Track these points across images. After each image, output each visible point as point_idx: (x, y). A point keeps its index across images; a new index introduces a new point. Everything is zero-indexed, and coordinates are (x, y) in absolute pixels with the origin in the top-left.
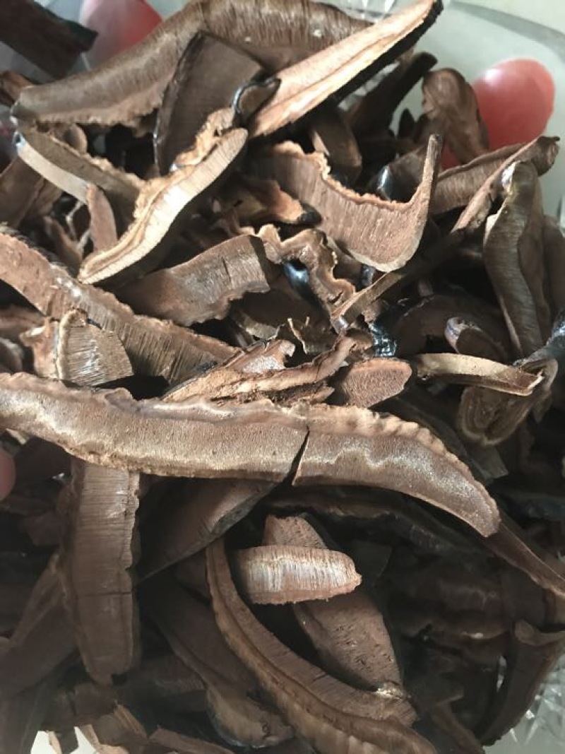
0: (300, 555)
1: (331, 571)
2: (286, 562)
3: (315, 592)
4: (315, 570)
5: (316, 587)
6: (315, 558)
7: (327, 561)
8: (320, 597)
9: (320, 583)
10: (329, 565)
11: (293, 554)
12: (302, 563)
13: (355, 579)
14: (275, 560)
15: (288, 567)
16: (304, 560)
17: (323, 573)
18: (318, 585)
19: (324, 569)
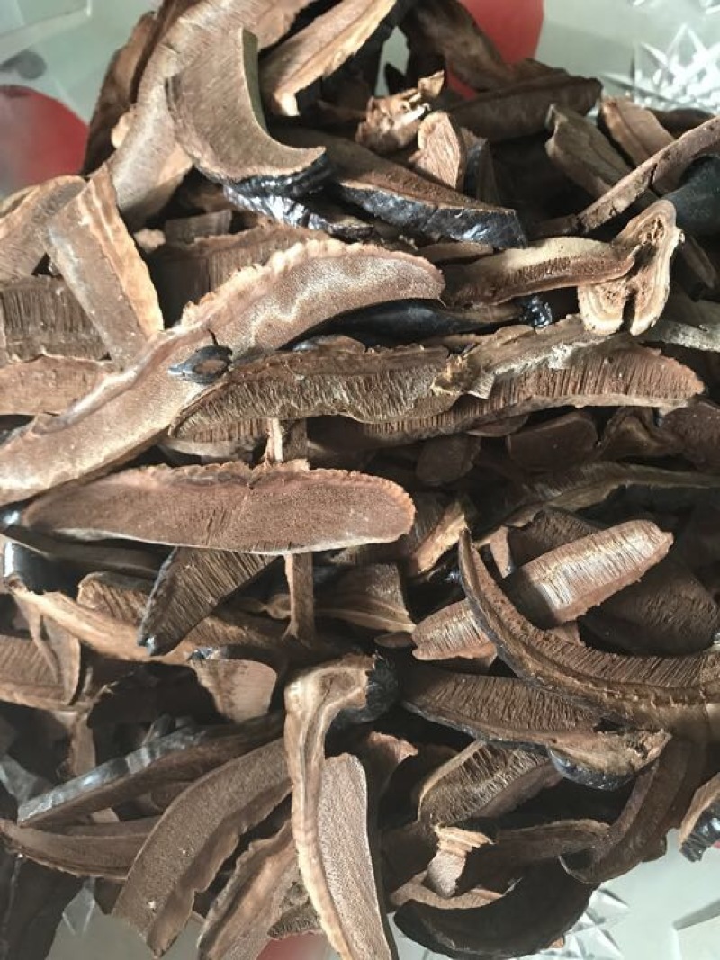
0: (580, 551)
1: (628, 547)
2: (565, 566)
3: (620, 580)
4: (608, 557)
5: (618, 574)
6: (602, 544)
7: (620, 539)
8: (629, 582)
9: (621, 567)
10: (623, 542)
11: (570, 554)
12: (587, 558)
13: (664, 540)
14: (548, 572)
15: (570, 573)
16: (588, 553)
17: (620, 555)
18: (619, 571)
19: (619, 550)
